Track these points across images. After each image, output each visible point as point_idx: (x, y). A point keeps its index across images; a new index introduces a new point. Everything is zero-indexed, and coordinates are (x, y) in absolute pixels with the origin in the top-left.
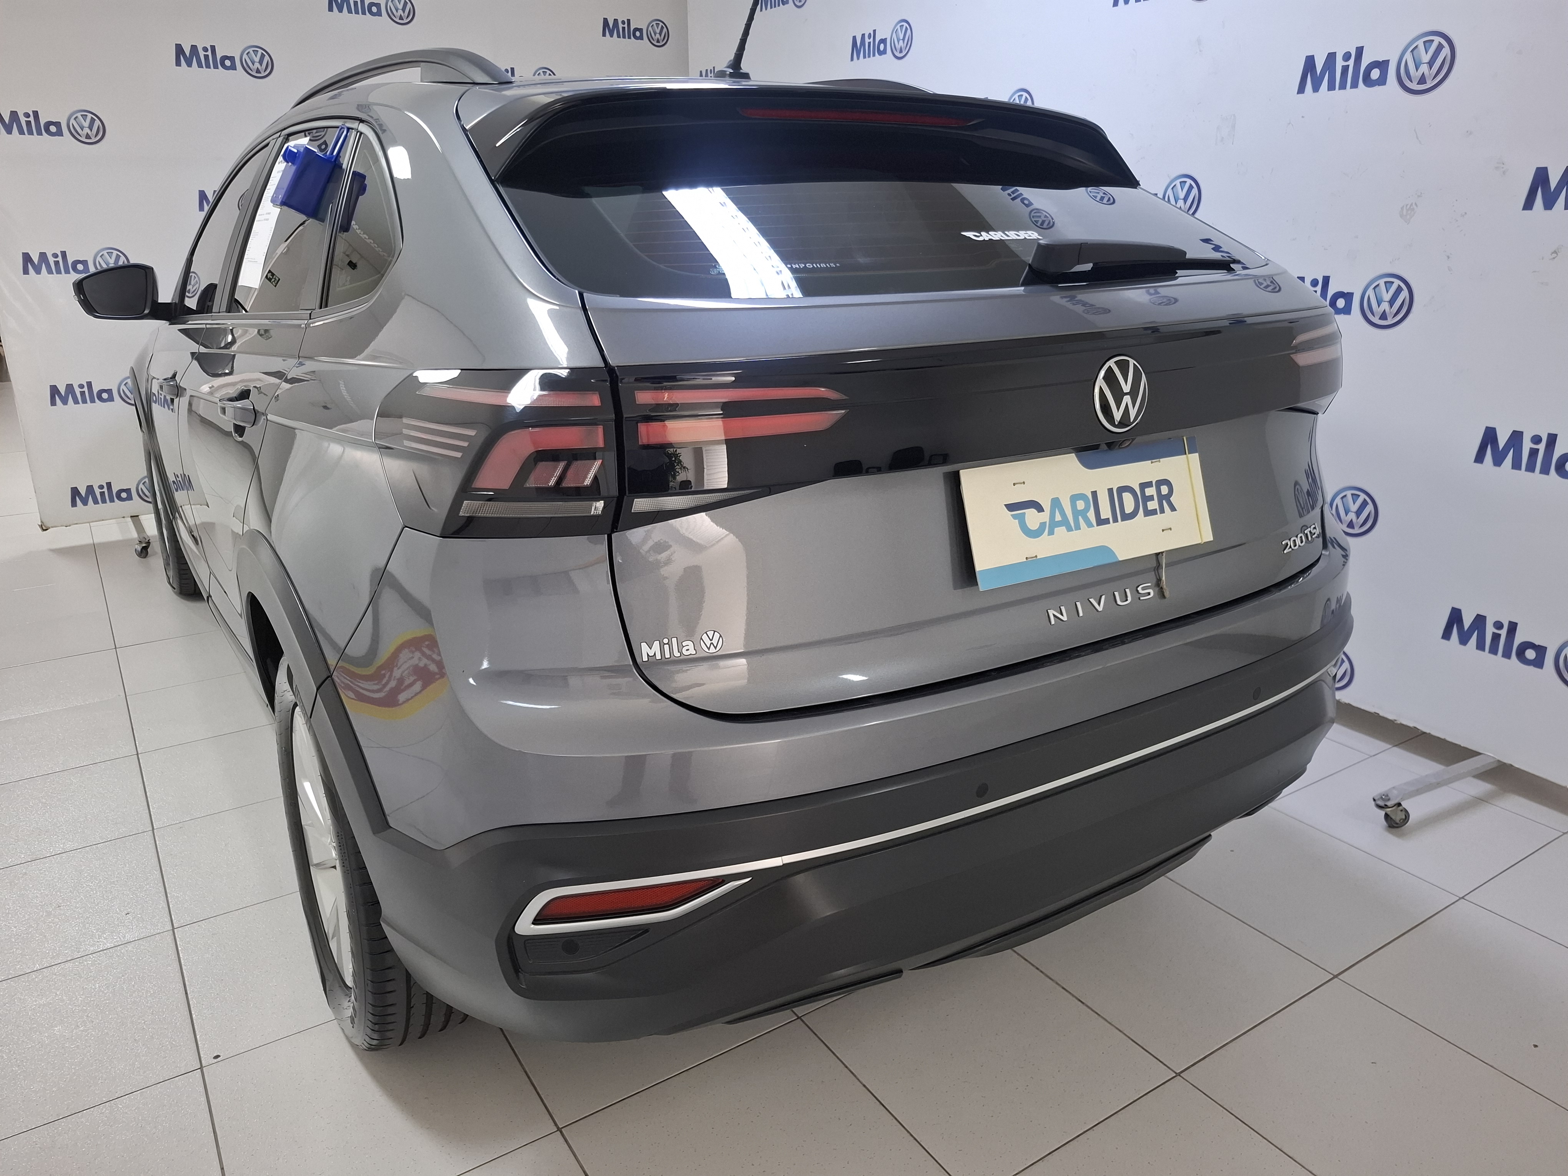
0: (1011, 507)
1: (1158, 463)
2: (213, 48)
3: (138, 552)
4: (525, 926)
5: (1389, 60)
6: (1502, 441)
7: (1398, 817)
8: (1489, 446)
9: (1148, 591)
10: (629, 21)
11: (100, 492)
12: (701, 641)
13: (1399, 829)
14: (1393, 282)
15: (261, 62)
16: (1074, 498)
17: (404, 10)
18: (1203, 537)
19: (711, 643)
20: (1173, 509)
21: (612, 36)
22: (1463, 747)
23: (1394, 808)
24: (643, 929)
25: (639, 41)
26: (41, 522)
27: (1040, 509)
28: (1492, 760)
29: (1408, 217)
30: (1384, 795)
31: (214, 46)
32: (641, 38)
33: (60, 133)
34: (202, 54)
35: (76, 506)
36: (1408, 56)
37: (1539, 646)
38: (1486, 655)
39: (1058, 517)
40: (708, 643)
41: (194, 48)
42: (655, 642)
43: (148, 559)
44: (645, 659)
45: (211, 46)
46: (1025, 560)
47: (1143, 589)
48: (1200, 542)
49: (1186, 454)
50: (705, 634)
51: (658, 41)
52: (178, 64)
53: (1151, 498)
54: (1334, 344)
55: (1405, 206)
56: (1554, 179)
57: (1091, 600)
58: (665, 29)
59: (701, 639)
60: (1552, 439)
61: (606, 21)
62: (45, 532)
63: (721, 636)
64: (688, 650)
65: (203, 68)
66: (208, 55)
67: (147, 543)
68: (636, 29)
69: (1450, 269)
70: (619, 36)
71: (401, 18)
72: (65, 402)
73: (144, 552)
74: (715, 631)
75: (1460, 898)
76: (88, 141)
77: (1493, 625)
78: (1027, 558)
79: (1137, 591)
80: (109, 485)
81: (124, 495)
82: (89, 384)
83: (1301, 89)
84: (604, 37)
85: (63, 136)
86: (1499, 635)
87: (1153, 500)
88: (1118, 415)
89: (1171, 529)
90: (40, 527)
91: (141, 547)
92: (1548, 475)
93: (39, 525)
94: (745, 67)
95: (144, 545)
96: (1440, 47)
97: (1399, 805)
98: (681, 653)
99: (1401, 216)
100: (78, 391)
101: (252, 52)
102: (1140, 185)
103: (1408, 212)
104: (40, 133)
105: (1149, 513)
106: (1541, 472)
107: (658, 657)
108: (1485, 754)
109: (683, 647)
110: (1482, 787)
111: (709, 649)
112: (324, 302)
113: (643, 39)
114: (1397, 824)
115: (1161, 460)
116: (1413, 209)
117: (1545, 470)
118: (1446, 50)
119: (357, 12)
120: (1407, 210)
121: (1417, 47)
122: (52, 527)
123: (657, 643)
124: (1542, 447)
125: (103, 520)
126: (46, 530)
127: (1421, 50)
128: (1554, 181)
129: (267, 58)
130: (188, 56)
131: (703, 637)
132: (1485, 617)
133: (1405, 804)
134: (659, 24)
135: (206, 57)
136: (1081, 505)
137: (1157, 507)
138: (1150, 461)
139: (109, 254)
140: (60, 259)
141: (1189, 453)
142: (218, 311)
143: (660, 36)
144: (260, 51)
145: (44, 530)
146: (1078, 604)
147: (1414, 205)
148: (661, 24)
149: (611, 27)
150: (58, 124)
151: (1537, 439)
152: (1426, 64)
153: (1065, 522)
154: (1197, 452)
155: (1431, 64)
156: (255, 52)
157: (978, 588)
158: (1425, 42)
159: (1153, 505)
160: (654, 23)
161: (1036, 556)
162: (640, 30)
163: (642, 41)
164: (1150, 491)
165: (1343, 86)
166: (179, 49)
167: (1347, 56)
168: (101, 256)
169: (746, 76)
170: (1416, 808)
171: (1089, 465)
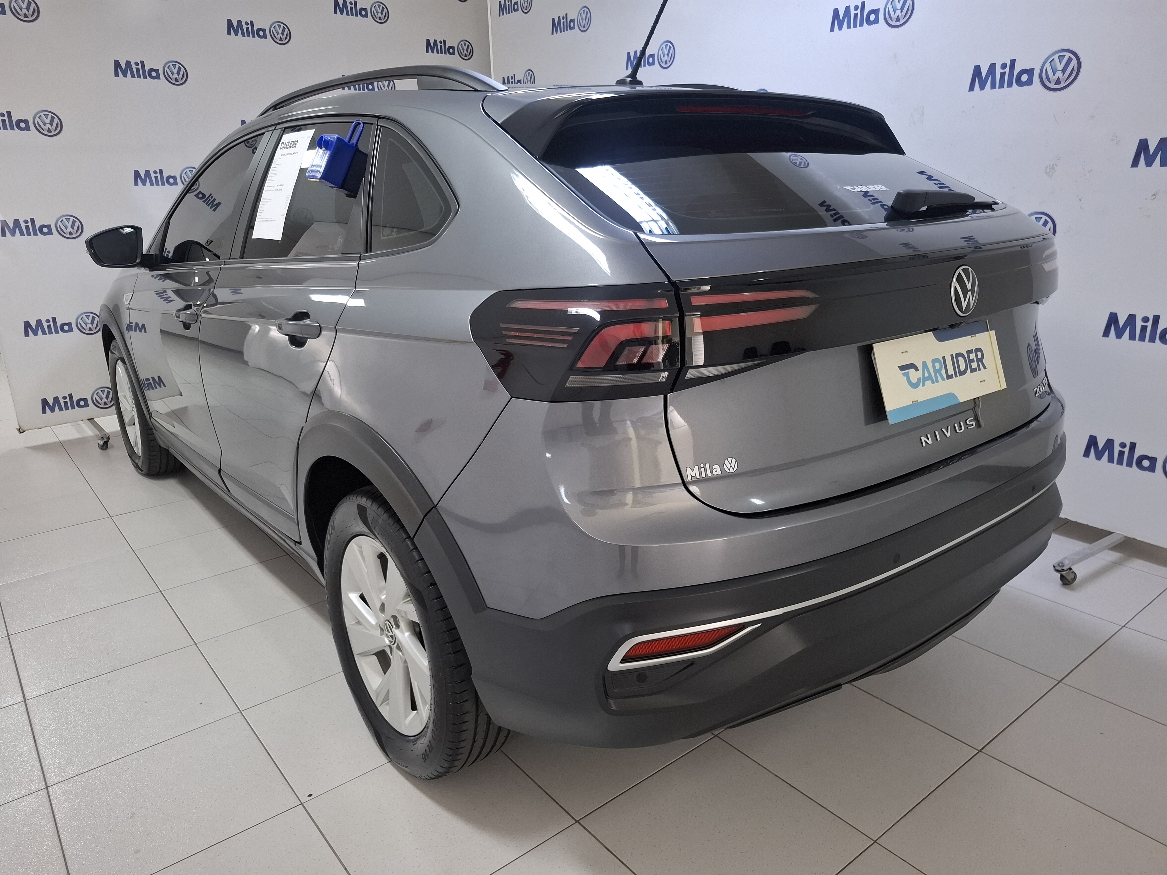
0: (902, 368)
1: (975, 337)
2: (143, 63)
3: (101, 446)
4: (615, 665)
5: (1034, 69)
6: (1121, 322)
7: (1070, 577)
8: (1113, 326)
9: (972, 423)
10: (444, 41)
11: (64, 402)
12: (724, 465)
13: (1070, 586)
14: (1041, 218)
15: (178, 73)
16: (934, 361)
17: (283, 33)
18: (1002, 386)
19: (731, 466)
20: (985, 368)
21: (433, 52)
22: (1101, 529)
23: (1068, 571)
24: (691, 662)
25: (452, 56)
26: (19, 426)
27: (917, 370)
28: (1121, 536)
29: (1051, 173)
30: (1060, 563)
31: (144, 61)
32: (453, 53)
33: (27, 128)
34: (134, 67)
35: (46, 413)
36: (1047, 66)
37: (1151, 457)
38: (1115, 465)
39: (927, 375)
40: (729, 466)
41: (128, 63)
42: (695, 467)
43: (109, 451)
44: (690, 478)
45: (141, 61)
46: (911, 403)
47: (970, 422)
48: (999, 389)
49: (988, 331)
50: (726, 460)
51: (466, 56)
52: (117, 75)
53: (973, 361)
54: (1055, 258)
55: (1048, 167)
56: (1152, 147)
57: (943, 430)
58: (470, 47)
59: (724, 463)
60: (1156, 319)
61: (428, 41)
62: (22, 434)
63: (736, 461)
64: (716, 471)
65: (135, 78)
66: (139, 68)
67: (107, 438)
68: (450, 47)
69: (1081, 208)
70: (438, 53)
71: (281, 40)
72: (35, 333)
73: (105, 446)
74: (732, 458)
75: (1123, 627)
76: (49, 134)
77: (1119, 444)
78: (912, 402)
79: (966, 423)
80: (71, 396)
81: (83, 403)
82: (54, 319)
83: (972, 88)
84: (427, 53)
85: (30, 130)
86: (1124, 452)
87: (974, 362)
88: (964, 305)
89: (985, 381)
90: (18, 430)
91: (103, 442)
92: (1154, 343)
93: (17, 429)
94: (639, 77)
95: (105, 440)
96: (1070, 59)
97: (1070, 569)
98: (712, 473)
99: (1046, 173)
100: (45, 325)
101: (172, 66)
102: (905, 154)
103: (1050, 170)
104: (12, 128)
105: (973, 370)
106: (1149, 341)
107: (698, 477)
108: (1116, 533)
109: (713, 469)
110: (1114, 556)
111: (729, 470)
112: (368, 248)
113: (455, 55)
114: (1069, 582)
115: (976, 335)
116: (1054, 168)
117: (1152, 340)
118: (1074, 62)
119: (248, 36)
120: (1050, 169)
121: (1053, 59)
122: (27, 430)
123: (696, 467)
124: (1149, 324)
125: (66, 423)
126: (23, 432)
127: (1056, 61)
128: (1152, 148)
129: (183, 70)
130: (124, 68)
131: (725, 462)
132: (1113, 440)
133: (1074, 568)
134: (466, 43)
135: (138, 69)
136: (937, 366)
137: (976, 366)
138: (971, 336)
139: (67, 219)
140: (29, 224)
141: (990, 330)
142: (229, 258)
143: (467, 52)
144: (178, 65)
145: (21, 433)
146: (937, 432)
147: (1054, 165)
148: (467, 43)
149: (432, 45)
150: (26, 122)
151: (1146, 319)
152: (1060, 71)
153: (930, 378)
154: (993, 330)
155: (1064, 71)
156: (174, 66)
157: (888, 422)
158: (1059, 57)
159: (974, 365)
160: (462, 43)
161: (917, 401)
162: (453, 48)
163: (454, 56)
164: (972, 356)
165: (1001, 86)
166: (117, 64)
167: (1004, 66)
168: (61, 222)
169: (640, 83)
170: (1081, 570)
171: (940, 339)
